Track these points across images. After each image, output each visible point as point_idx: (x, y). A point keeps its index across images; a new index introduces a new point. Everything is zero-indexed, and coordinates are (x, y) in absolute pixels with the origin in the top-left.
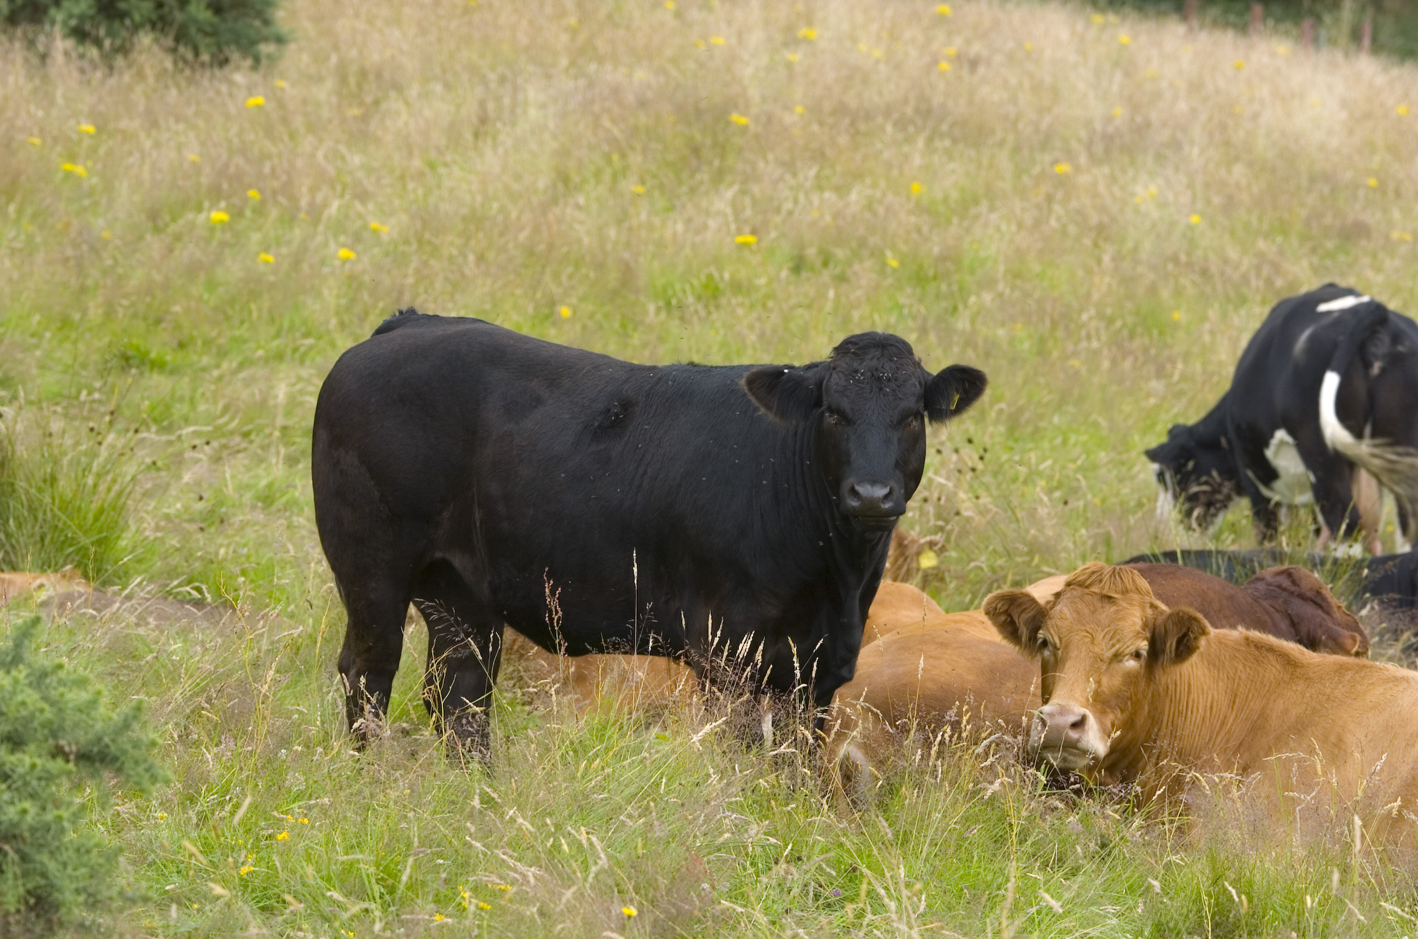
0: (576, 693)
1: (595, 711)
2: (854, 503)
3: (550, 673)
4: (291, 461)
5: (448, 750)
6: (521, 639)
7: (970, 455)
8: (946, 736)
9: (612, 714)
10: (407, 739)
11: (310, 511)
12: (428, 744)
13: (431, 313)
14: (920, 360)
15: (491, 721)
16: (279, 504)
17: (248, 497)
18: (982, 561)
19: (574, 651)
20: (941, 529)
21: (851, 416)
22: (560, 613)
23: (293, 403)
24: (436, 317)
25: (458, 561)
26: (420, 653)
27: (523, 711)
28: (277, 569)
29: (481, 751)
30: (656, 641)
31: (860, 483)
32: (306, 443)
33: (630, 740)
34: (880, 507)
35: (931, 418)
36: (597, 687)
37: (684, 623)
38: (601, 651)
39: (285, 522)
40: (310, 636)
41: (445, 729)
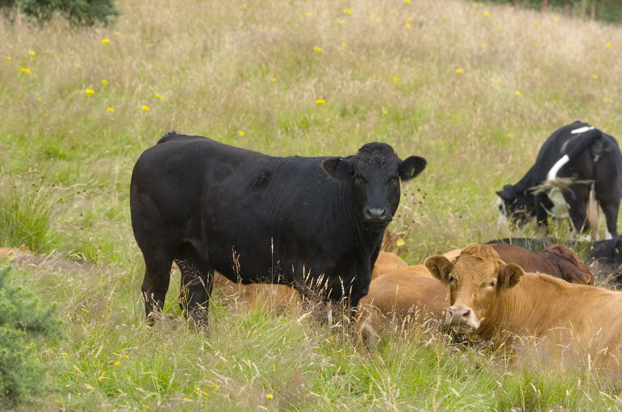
0: (246, 301)
1: (254, 308)
2: (369, 217)
3: (235, 292)
4: (121, 199)
5: (190, 326)
6: (222, 277)
7: (419, 197)
8: (408, 320)
9: (262, 310)
10: (172, 321)
11: (129, 221)
12: (181, 323)
13: (182, 134)
14: (397, 154)
15: (209, 313)
16: (116, 217)
17: (102, 215)
18: (424, 243)
19: (246, 282)
20: (406, 229)
21: (367, 179)
22: (239, 266)
23: (122, 173)
24: (184, 135)
25: (194, 243)
26: (178, 283)
27: (223, 309)
28: (115, 246)
29: (204, 326)
30: (281, 277)
31: (371, 208)
32: (127, 191)
33: (270, 321)
34: (380, 218)
35: (402, 179)
36: (255, 298)
37: (293, 270)
38: (257, 282)
39: (118, 226)
40: (129, 276)
41: (189, 316)
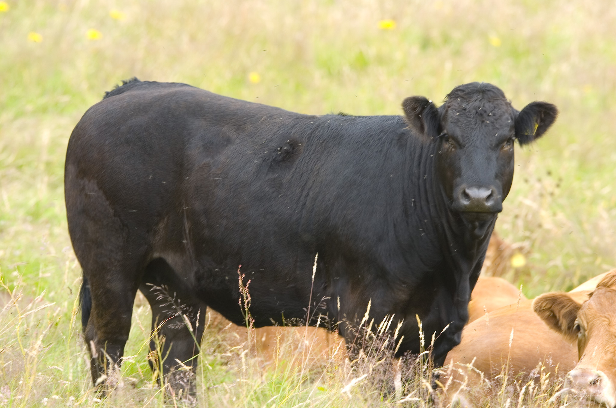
0: (260, 357)
2: (465, 202)
3: (242, 341)
5: (165, 398)
6: (220, 317)
10: (136, 390)
20: (528, 238)
22: (249, 299)
24: (154, 83)
25: (171, 259)
26: (146, 327)
27: (221, 370)
29: (189, 400)
34: (484, 205)
36: (276, 352)
37: (339, 305)
38: (281, 324)
39: (47, 232)
40: (66, 315)
41: (164, 383)
